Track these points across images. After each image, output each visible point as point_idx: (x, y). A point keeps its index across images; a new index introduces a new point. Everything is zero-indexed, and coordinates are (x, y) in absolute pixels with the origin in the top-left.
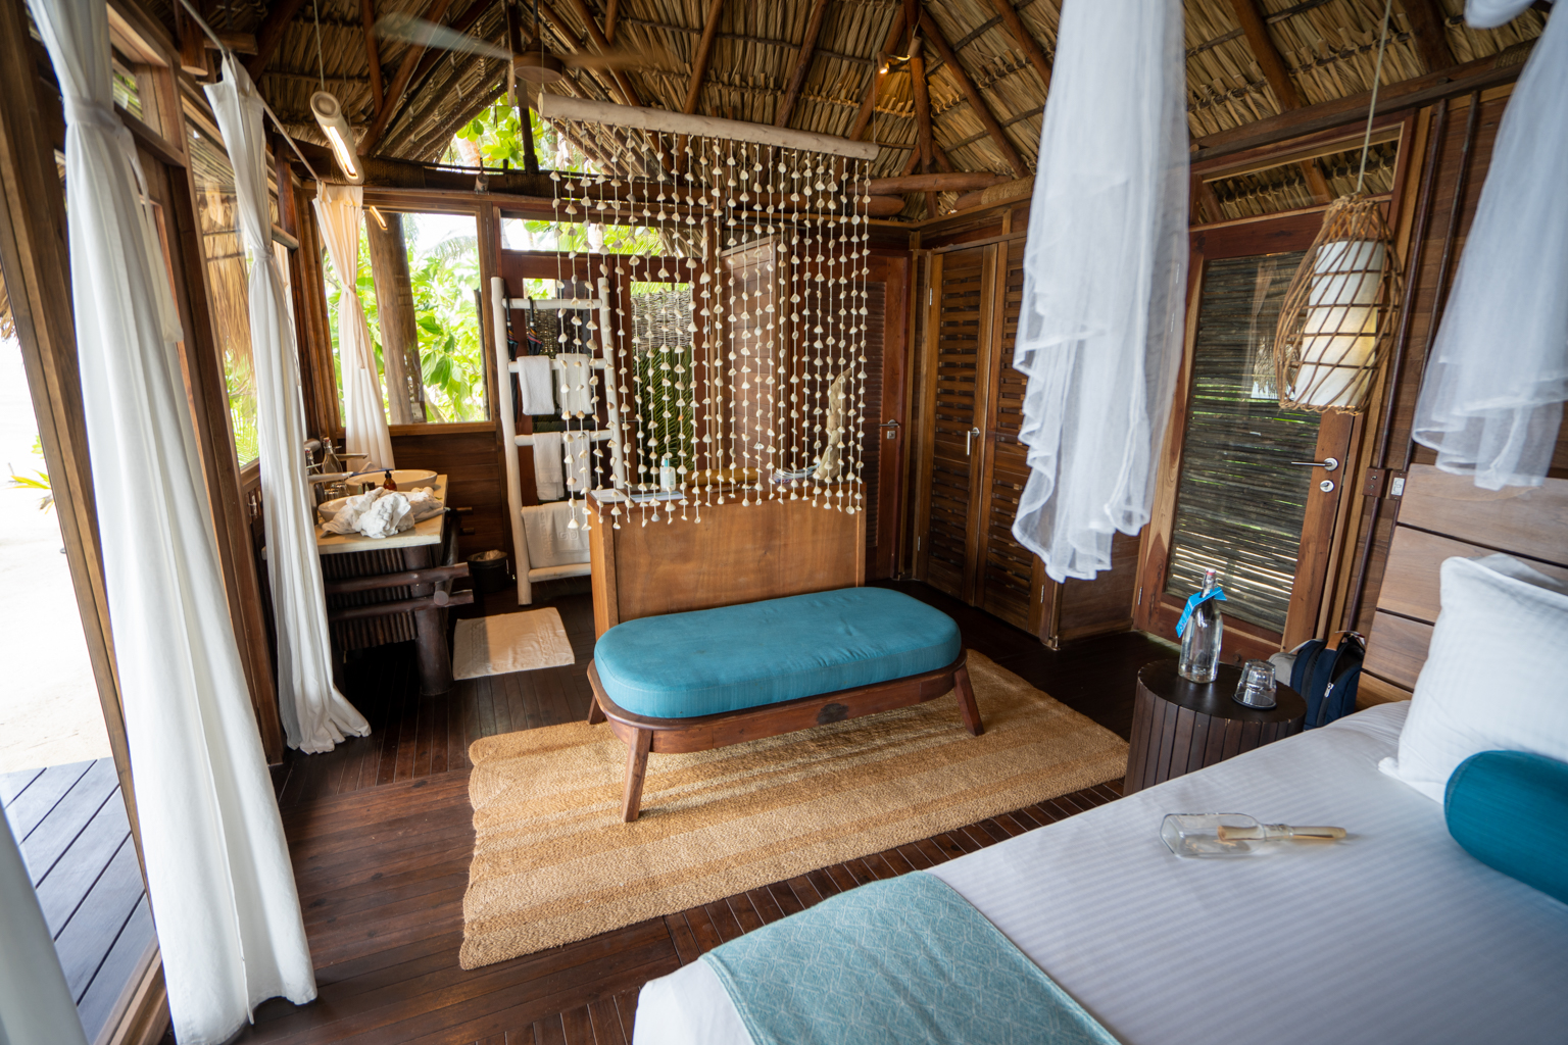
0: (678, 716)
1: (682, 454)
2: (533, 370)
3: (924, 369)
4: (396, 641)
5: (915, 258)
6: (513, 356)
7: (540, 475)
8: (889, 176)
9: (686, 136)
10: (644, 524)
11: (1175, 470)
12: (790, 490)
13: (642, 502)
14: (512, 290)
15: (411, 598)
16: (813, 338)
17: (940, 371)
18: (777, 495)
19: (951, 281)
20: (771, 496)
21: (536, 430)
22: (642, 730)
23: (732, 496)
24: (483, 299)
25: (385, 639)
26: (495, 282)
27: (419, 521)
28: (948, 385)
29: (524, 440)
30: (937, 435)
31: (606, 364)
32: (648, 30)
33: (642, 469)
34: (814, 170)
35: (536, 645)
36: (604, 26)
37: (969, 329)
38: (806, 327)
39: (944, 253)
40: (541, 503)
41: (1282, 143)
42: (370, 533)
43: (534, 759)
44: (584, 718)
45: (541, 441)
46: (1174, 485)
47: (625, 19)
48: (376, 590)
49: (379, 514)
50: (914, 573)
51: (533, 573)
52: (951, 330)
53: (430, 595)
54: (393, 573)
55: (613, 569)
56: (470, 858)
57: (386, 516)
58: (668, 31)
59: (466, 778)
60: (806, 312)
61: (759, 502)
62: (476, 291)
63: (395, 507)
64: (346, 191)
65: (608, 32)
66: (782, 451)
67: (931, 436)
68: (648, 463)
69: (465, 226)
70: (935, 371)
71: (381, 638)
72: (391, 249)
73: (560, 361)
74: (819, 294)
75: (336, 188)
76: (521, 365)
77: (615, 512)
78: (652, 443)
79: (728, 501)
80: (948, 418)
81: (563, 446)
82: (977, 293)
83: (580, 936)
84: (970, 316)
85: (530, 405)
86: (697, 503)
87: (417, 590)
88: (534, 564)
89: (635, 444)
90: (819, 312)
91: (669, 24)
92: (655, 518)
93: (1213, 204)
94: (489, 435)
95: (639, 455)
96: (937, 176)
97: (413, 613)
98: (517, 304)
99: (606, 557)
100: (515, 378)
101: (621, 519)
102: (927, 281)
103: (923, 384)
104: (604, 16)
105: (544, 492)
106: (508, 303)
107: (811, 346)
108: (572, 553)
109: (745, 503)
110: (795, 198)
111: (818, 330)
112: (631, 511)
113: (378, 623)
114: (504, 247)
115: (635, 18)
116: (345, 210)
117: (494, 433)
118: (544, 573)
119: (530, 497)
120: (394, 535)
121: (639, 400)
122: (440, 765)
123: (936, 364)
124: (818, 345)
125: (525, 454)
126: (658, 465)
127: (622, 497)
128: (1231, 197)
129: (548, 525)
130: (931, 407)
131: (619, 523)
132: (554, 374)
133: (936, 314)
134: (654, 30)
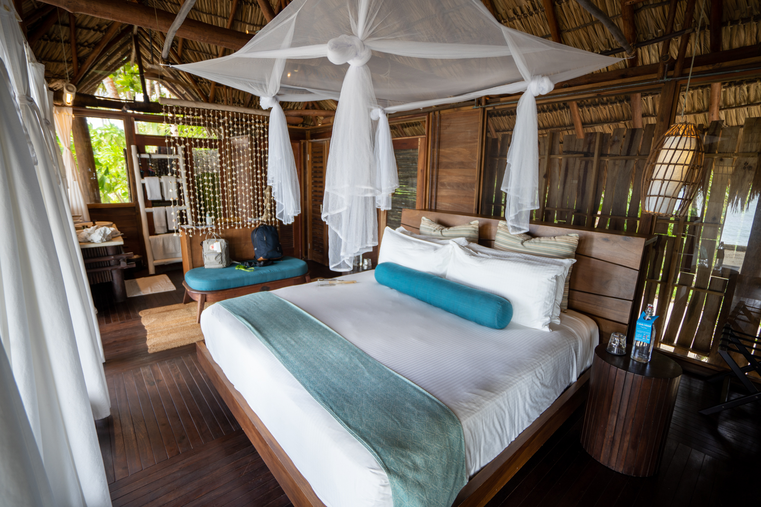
0: (214, 290)
1: (213, 212)
2: (152, 183)
3: (308, 183)
4: (104, 281)
5: (302, 143)
6: (142, 176)
7: (157, 224)
8: (297, 109)
9: (210, 110)
10: (201, 235)
11: (385, 216)
12: (252, 224)
13: (200, 228)
14: (140, 150)
15: (110, 266)
16: (257, 174)
17: (313, 184)
18: (247, 225)
19: (315, 152)
20: (245, 226)
21: (153, 206)
22: (202, 295)
23: (232, 226)
24: (127, 153)
25: (100, 281)
26: (133, 147)
27: (113, 238)
28: (315, 189)
29: (149, 210)
30: (313, 206)
31: (183, 180)
32: (195, 53)
33: (199, 217)
34: (255, 120)
35: (159, 286)
36: (177, 50)
37: (320, 169)
38: (255, 170)
39: (312, 142)
40: (157, 234)
41: (403, 117)
42: (95, 241)
43: (165, 313)
44: (181, 302)
45: (157, 211)
46: (385, 221)
47: (186, 49)
48: (96, 263)
49: (99, 234)
50: (309, 257)
51: (155, 262)
52: (315, 169)
53: (119, 264)
54: (103, 256)
55: (190, 251)
56: (147, 335)
57: (102, 235)
58: (204, 54)
59: (141, 320)
60: (254, 166)
61: (241, 227)
62: (124, 150)
63: (105, 231)
64: (65, 109)
65: (179, 53)
66: (248, 211)
67: (311, 207)
68: (201, 215)
69: (119, 124)
70: (311, 184)
71: (98, 280)
72: (82, 132)
73: (163, 179)
74: (258, 160)
75: (59, 108)
76: (146, 180)
77: (190, 231)
78: (202, 208)
79: (231, 227)
80: (316, 200)
81: (166, 212)
82: (322, 157)
83: (185, 344)
84: (320, 165)
85: (151, 196)
86: (220, 228)
87: (112, 263)
88: (155, 258)
89: (196, 208)
90: (259, 166)
91: (204, 52)
92: (204, 233)
93: (401, 129)
94: (132, 209)
95: (197, 212)
96: (314, 111)
97: (111, 271)
98: (143, 156)
99: (188, 247)
100: (144, 185)
101: (192, 233)
102: (307, 151)
103: (308, 188)
104: (177, 47)
105: (158, 230)
106: (140, 155)
107: (256, 177)
108: (172, 254)
109: (236, 228)
110: (249, 129)
111: (259, 171)
112: (196, 231)
113: (97, 275)
114: (136, 133)
115: (190, 49)
116: (65, 117)
117: (134, 208)
118: (159, 262)
119: (152, 232)
120: (104, 242)
121: (197, 194)
122: (128, 318)
123: (312, 181)
124: (259, 176)
125: (150, 216)
126: (205, 215)
127: (192, 227)
128: (406, 127)
129: (161, 243)
130: (311, 197)
131: (192, 235)
132: (161, 184)
133: (310, 163)
134: (198, 54)
